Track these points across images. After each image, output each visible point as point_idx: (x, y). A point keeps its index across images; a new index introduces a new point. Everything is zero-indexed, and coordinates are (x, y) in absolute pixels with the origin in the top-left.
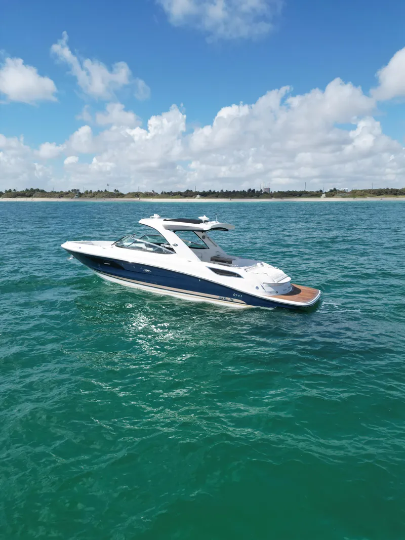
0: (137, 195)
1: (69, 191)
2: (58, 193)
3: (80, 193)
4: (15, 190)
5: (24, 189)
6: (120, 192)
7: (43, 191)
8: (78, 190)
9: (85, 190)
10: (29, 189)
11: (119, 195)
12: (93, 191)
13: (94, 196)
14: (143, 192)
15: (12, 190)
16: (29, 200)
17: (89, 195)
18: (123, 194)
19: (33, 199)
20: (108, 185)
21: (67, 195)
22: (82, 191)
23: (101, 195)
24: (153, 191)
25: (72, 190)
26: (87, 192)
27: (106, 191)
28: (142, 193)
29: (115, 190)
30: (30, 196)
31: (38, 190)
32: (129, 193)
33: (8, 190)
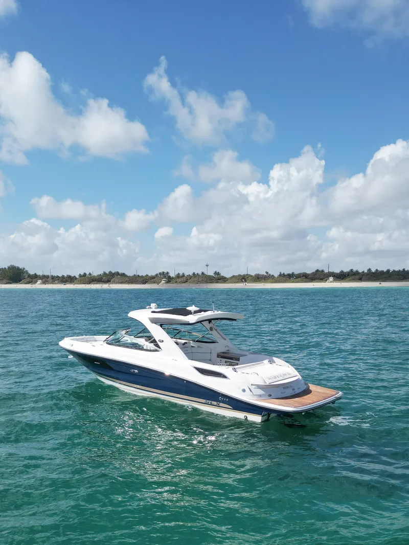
0: (243, 278)
1: (157, 275)
2: (142, 276)
3: (169, 277)
4: (90, 274)
5: (101, 272)
6: (222, 275)
7: (123, 275)
8: (168, 273)
9: (177, 273)
10: (108, 273)
11: (219, 279)
12: (186, 274)
13: (187, 281)
14: (253, 274)
15: (87, 273)
16: (105, 286)
17: (180, 280)
18: (225, 278)
19: (111, 285)
20: (207, 266)
21: (152, 280)
22: (172, 275)
23: (196, 279)
24: (267, 273)
25: (160, 274)
26: (178, 276)
27: (203, 273)
28: (251, 276)
29: (216, 273)
30: (108, 281)
31: (118, 274)
32: (234, 276)
33: (82, 274)
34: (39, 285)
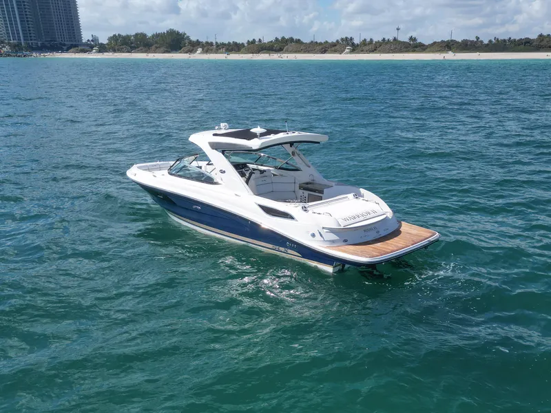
0: (448, 46)
1: (337, 41)
2: (321, 44)
3: (353, 44)
4: (260, 40)
5: (273, 39)
6: (419, 41)
7: (298, 41)
8: (351, 39)
9: (362, 39)
10: (280, 38)
11: (416, 47)
12: (375, 40)
13: (375, 50)
14: (459, 40)
15: (257, 40)
16: (275, 57)
17: (367, 48)
18: (423, 45)
19: (283, 55)
20: (398, 29)
21: (333, 49)
22: (356, 41)
23: (388, 46)
24: (478, 38)
25: (342, 39)
26: (364, 43)
27: (395, 39)
28: (457, 43)
29: (411, 38)
30: (280, 50)
31: (291, 40)
32: (435, 43)
33: (251, 40)
34: (199, 56)
